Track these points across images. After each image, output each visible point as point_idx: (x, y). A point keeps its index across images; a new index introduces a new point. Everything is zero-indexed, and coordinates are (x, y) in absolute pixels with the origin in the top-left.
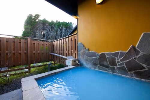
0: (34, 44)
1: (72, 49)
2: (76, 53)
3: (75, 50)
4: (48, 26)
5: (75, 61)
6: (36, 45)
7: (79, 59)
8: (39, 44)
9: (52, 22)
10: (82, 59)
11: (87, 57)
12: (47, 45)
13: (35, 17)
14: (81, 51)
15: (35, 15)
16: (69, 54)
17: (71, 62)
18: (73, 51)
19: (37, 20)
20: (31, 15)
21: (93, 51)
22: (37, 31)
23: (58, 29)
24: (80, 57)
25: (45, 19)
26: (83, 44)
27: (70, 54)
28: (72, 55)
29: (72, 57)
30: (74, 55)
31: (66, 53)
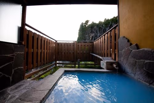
0: (79, 45)
1: (111, 48)
2: (117, 53)
3: (115, 49)
4: (95, 28)
5: (111, 64)
6: (80, 46)
7: (120, 62)
8: (82, 45)
9: (100, 23)
10: (125, 62)
11: (133, 59)
12: (88, 45)
13: (85, 23)
14: (124, 50)
15: (86, 22)
16: (107, 54)
17: (105, 64)
18: (112, 50)
19: (87, 26)
20: (83, 23)
21: (146, 49)
22: (87, 35)
23: (106, 28)
24: (122, 58)
25: (93, 22)
26: (126, 38)
27: (109, 55)
28: (111, 56)
29: (109, 58)
30: (113, 56)
31: (105, 54)
